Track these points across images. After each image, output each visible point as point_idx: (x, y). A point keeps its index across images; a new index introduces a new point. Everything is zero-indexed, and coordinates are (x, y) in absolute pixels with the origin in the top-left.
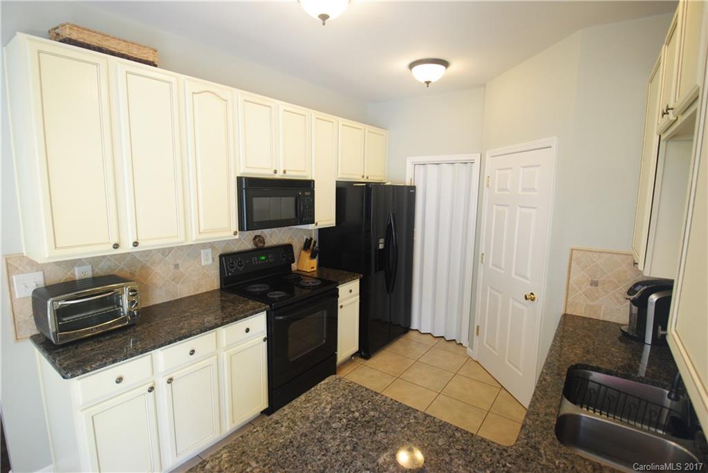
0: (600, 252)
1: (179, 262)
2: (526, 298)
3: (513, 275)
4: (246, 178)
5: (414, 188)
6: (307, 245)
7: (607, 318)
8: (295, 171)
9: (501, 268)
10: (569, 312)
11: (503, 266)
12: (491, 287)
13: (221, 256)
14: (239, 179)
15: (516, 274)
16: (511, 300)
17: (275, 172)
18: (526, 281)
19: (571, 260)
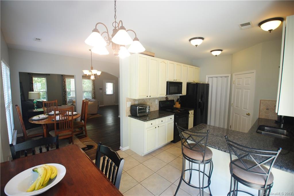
0: (269, 101)
1: (152, 102)
2: (247, 115)
3: (243, 109)
4: (169, 82)
5: (209, 84)
6: (178, 100)
7: (271, 119)
8: (178, 80)
9: (239, 107)
10: (260, 117)
11: (239, 106)
12: (235, 113)
13: (160, 102)
14: (167, 82)
15: (244, 108)
16: (242, 116)
17: (174, 80)
18: (247, 110)
19: (260, 103)
